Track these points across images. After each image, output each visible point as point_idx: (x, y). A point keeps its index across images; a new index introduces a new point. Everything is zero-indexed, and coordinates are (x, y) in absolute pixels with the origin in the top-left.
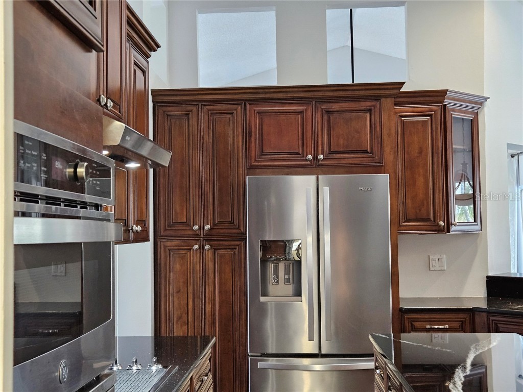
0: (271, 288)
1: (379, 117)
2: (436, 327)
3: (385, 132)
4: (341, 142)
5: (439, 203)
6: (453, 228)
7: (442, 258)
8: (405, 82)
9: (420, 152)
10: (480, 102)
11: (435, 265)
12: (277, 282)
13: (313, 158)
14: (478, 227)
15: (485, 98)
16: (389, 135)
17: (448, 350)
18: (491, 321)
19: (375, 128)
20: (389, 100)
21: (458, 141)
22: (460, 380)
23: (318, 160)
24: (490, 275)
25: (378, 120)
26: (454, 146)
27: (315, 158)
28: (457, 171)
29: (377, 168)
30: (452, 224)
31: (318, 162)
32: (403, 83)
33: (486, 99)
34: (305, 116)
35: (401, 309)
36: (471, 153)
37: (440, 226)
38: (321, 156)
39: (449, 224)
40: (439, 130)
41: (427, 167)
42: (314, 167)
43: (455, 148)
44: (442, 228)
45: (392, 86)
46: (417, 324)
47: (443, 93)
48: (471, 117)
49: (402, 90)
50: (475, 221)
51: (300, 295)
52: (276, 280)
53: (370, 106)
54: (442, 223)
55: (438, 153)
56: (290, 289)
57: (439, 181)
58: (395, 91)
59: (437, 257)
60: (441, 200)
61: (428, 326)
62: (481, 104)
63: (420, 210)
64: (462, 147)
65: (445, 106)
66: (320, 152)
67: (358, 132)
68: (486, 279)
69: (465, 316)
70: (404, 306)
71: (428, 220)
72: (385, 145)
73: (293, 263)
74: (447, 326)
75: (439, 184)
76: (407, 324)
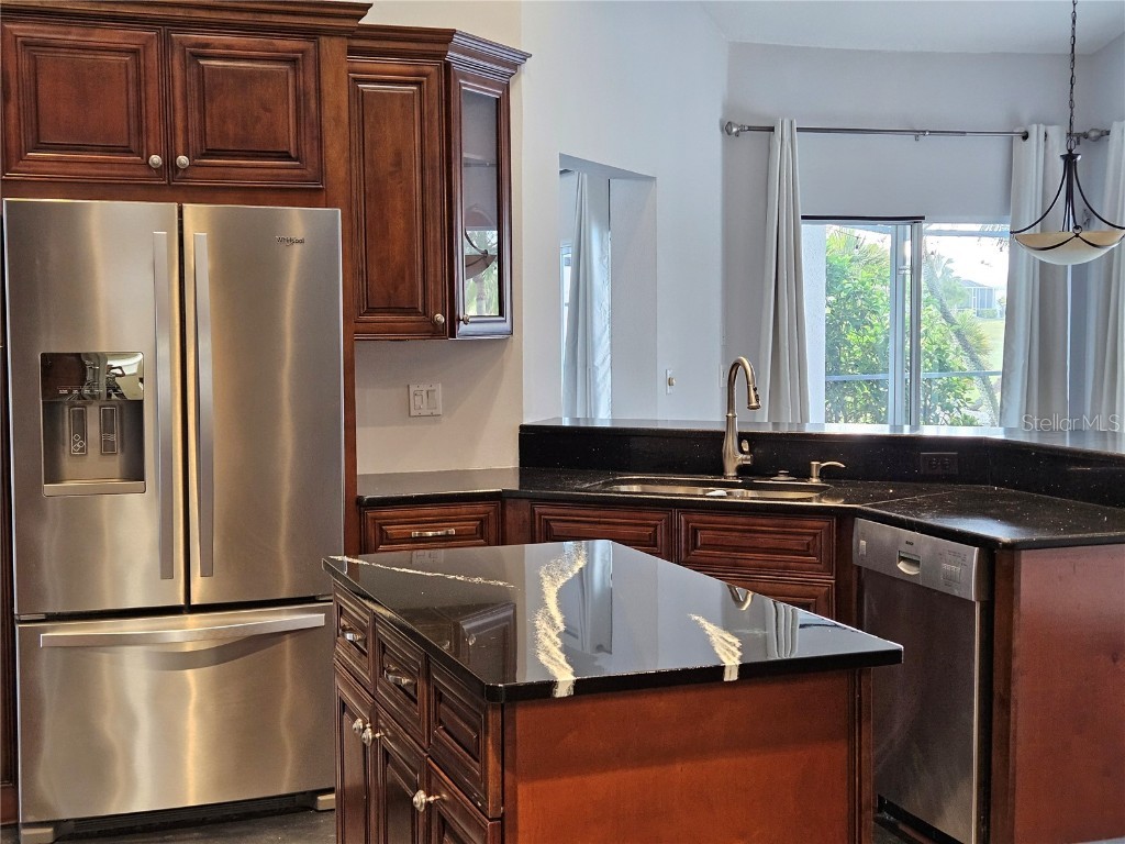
0: (67, 464)
1: (313, 80)
2: (430, 534)
3: (328, 113)
4: (231, 128)
5: (436, 276)
6: (462, 328)
7: (434, 391)
8: (371, 5)
9: (398, 163)
10: (513, 62)
11: (420, 405)
12: (82, 450)
13: (164, 161)
14: (507, 326)
15: (522, 53)
16: (337, 120)
17: (501, 584)
18: (537, 517)
19: (307, 102)
20: (335, 41)
21: (473, 144)
22: (555, 644)
23: (176, 169)
24: (525, 423)
25: (313, 86)
26: (465, 155)
27: (170, 162)
28: (471, 208)
29: (310, 193)
30: (459, 320)
31: (177, 173)
32: (367, 7)
33: (526, 56)
34: (142, 61)
35: (359, 500)
36: (495, 169)
37: (435, 324)
38: (183, 160)
39: (454, 320)
40: (436, 116)
41: (411, 196)
42: (168, 186)
43: (467, 159)
44: (441, 329)
45: (343, 11)
46: (392, 530)
47: (446, 36)
48: (495, 93)
49: (363, 21)
50: (501, 313)
51: (142, 478)
52: (81, 444)
53: (294, 52)
54: (440, 317)
55: (433, 168)
56: (115, 463)
57: (435, 228)
58: (349, 23)
59: (425, 388)
60: (439, 269)
61: (416, 534)
62: (515, 66)
63: (396, 289)
64: (479, 158)
65: (448, 66)
66: (180, 147)
67: (267, 110)
68: (518, 431)
69: (488, 509)
70: (367, 492)
71: (412, 311)
72: (328, 143)
73: (121, 408)
74: (452, 531)
75: (435, 234)
76: (372, 532)
